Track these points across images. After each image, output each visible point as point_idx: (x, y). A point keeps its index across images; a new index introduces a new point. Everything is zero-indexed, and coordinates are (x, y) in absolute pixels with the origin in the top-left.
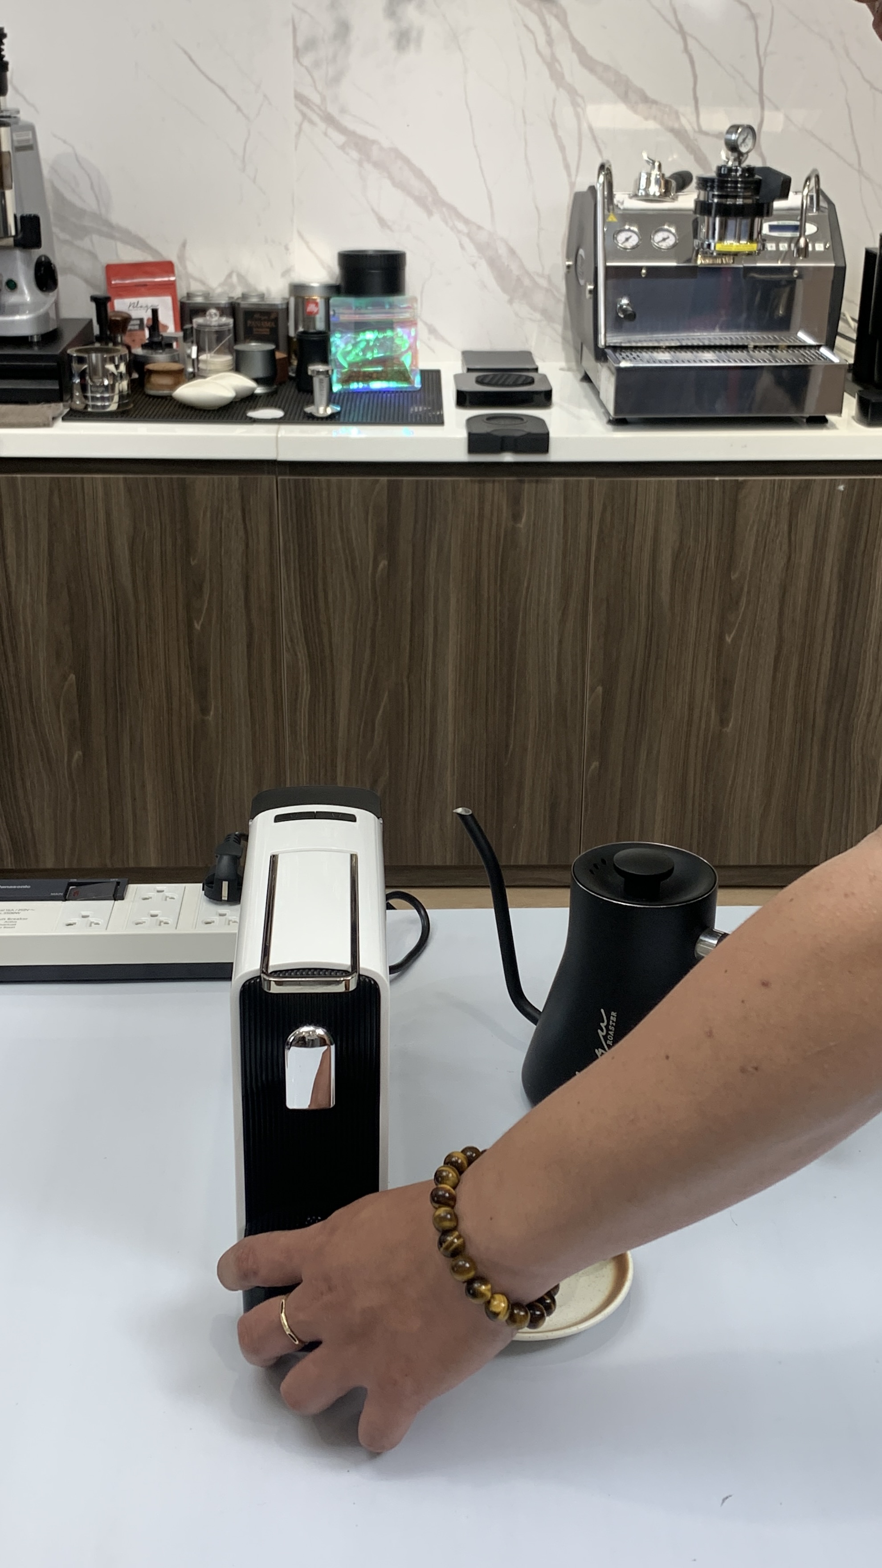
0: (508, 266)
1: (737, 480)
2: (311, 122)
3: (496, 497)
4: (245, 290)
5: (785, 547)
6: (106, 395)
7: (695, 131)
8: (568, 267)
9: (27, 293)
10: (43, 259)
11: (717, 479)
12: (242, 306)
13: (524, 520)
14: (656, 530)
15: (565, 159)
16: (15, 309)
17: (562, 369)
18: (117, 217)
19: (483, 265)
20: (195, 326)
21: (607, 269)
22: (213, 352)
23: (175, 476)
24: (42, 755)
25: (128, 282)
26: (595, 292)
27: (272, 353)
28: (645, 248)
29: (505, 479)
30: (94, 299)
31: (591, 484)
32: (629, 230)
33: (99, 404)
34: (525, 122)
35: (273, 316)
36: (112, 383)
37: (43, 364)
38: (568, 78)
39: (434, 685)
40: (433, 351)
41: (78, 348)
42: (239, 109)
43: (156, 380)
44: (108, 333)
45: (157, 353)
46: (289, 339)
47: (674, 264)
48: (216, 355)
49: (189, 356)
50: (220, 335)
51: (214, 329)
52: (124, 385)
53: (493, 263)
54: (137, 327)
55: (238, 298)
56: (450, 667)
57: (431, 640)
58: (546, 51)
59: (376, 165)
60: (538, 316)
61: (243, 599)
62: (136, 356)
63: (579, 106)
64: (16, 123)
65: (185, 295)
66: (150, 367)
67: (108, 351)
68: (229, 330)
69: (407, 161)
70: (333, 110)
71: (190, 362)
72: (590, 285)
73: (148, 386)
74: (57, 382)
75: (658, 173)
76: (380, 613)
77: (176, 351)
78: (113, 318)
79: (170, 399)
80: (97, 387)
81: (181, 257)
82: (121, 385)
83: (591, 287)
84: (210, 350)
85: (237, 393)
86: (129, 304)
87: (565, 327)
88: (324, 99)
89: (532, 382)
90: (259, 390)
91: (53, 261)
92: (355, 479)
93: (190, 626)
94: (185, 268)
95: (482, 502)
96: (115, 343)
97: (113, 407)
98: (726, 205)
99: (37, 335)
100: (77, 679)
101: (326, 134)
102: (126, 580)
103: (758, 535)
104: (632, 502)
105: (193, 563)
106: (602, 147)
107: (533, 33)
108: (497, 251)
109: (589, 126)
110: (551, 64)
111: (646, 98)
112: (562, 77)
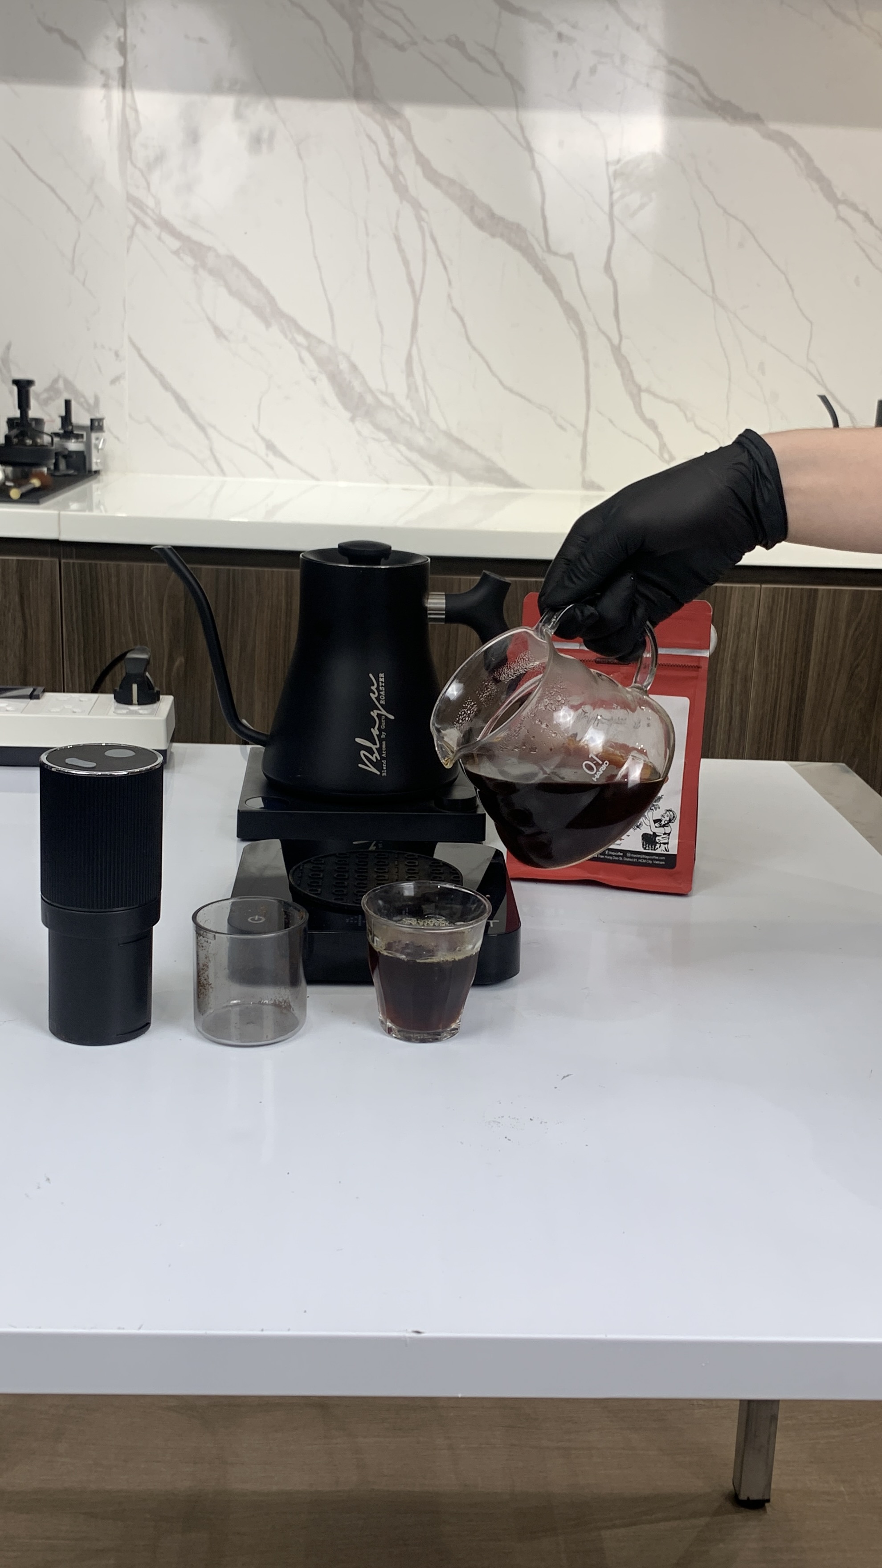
0: (350, 382)
2: (145, 226)
7: (544, 251)
15: (409, 274)
19: (324, 381)
34: (367, 234)
38: (412, 191)
42: (68, 208)
53: (335, 378)
58: (389, 163)
59: (211, 272)
60: (381, 435)
63: (423, 220)
69: (244, 269)
70: (168, 215)
88: (158, 204)
92: (148, 565)
101: (159, 238)
106: (447, 263)
107: (374, 143)
108: (338, 366)
109: (434, 241)
110: (395, 176)
111: (492, 215)
112: (406, 189)
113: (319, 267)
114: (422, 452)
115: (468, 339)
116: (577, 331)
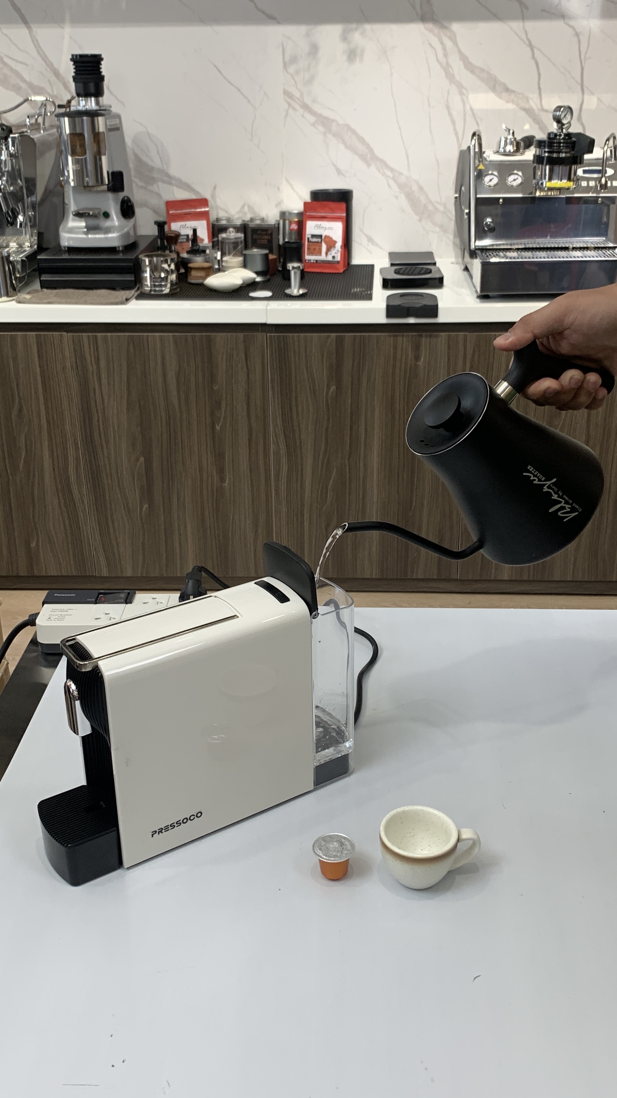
0: (418, 197)
2: (294, 109)
3: (404, 346)
4: (252, 216)
6: (163, 284)
7: (539, 110)
8: (456, 198)
9: (116, 219)
10: (126, 198)
12: (250, 226)
13: (422, 360)
15: (455, 129)
16: (108, 230)
17: (452, 263)
18: (173, 171)
19: (403, 198)
20: (220, 239)
21: (477, 200)
22: (232, 254)
23: (204, 334)
24: (124, 508)
25: (179, 212)
26: (469, 214)
27: (266, 256)
28: (502, 185)
29: (410, 334)
30: (156, 223)
31: (465, 337)
32: (492, 174)
33: (157, 289)
34: (429, 106)
35: (269, 232)
36: (166, 276)
37: (125, 264)
38: (457, 78)
39: (365, 465)
40: (371, 253)
41: (146, 254)
42: (249, 101)
43: (194, 273)
44: (166, 244)
45: (196, 257)
46: (279, 245)
47: (520, 195)
48: (233, 257)
49: (216, 258)
50: (235, 244)
51: (234, 241)
52: (173, 277)
53: (410, 196)
54: (185, 240)
55: (248, 221)
56: (375, 453)
57: (363, 436)
58: (443, 60)
59: (335, 135)
60: (437, 229)
61: (246, 411)
62: (183, 258)
63: (464, 95)
64: (110, 114)
65: (215, 220)
66: (191, 265)
67: (163, 256)
68: (241, 242)
69: (354, 132)
70: (308, 101)
71: (217, 262)
72: (467, 209)
73: (189, 277)
74: (133, 275)
75: (512, 137)
76: (331, 420)
77: (208, 255)
78: (169, 235)
79: (202, 285)
80: (158, 278)
81: (213, 196)
82: (172, 277)
83: (467, 211)
84: (229, 254)
85: (244, 282)
86: (180, 226)
87: (455, 236)
88: (302, 94)
89: (430, 272)
90: (258, 279)
91: (132, 199)
92: (315, 335)
93: (213, 427)
94: (216, 202)
95: (395, 348)
96: (171, 251)
97: (167, 291)
98: (553, 157)
99: (122, 246)
100: (145, 460)
101: (303, 116)
102: (174, 400)
105: (215, 388)
106: (479, 121)
107: (434, 49)
108: (411, 188)
109: (471, 107)
110: (447, 68)
111: (507, 88)
112: (453, 76)
113: (400, 129)
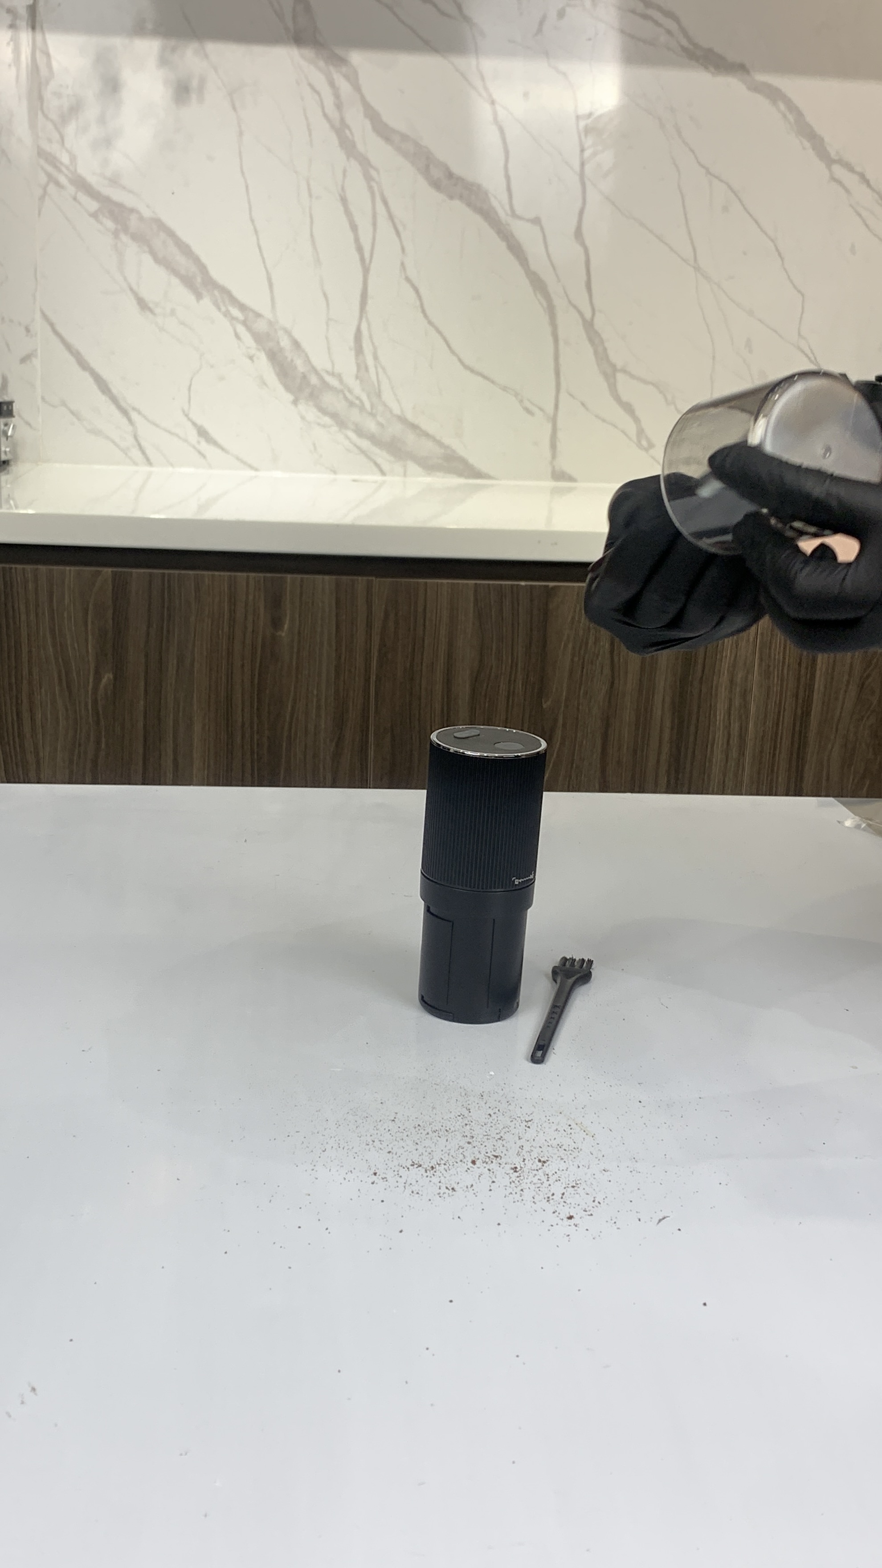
0: (291, 360)
1: (548, 586)
2: (58, 184)
3: (251, 598)
5: (607, 671)
7: (507, 215)
11: (523, 583)
13: (286, 626)
14: (451, 644)
15: (357, 240)
19: (263, 358)
31: (369, 588)
34: (310, 195)
38: (360, 147)
53: (274, 356)
58: (334, 115)
59: (135, 237)
60: (328, 420)
63: (373, 180)
69: (171, 234)
70: (83, 172)
88: (74, 160)
92: (70, 571)
95: (233, 602)
101: (75, 199)
103: (573, 655)
104: (420, 609)
106: (400, 229)
107: (318, 93)
108: (278, 343)
109: (385, 203)
110: (341, 130)
111: (450, 175)
112: (354, 145)
113: (256, 232)
114: (373, 439)
115: (424, 312)
116: (545, 304)
